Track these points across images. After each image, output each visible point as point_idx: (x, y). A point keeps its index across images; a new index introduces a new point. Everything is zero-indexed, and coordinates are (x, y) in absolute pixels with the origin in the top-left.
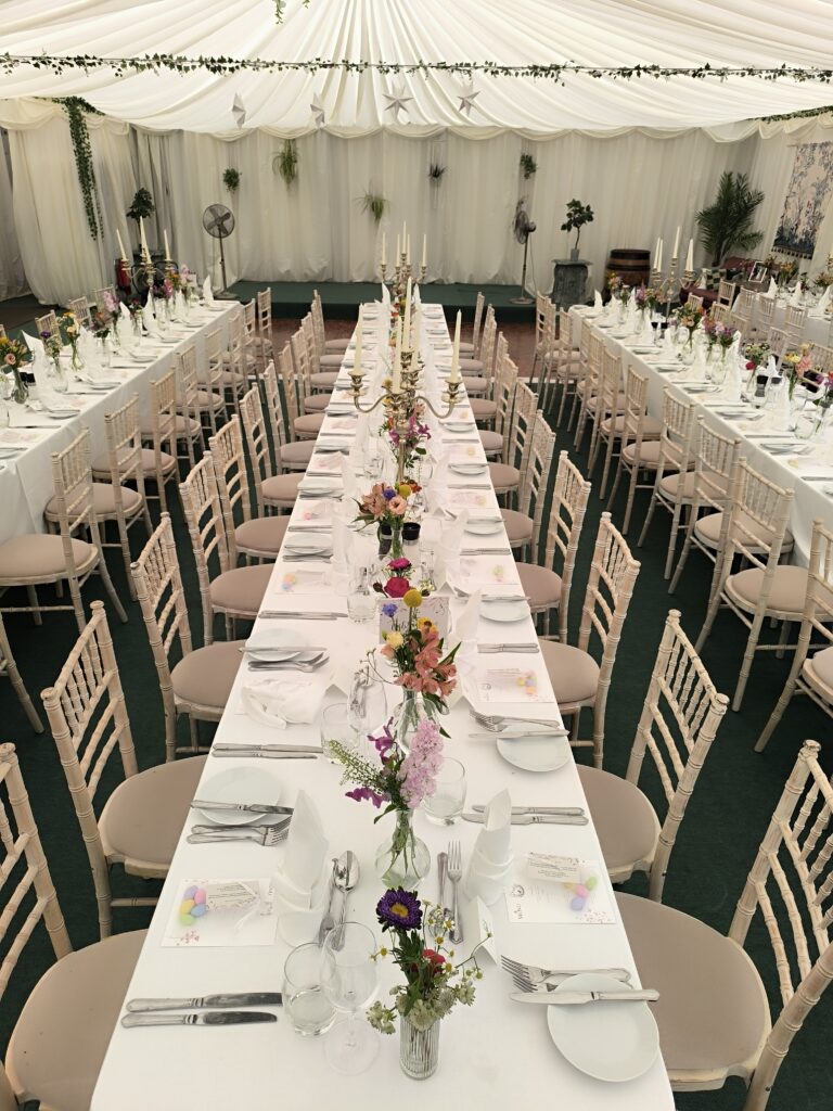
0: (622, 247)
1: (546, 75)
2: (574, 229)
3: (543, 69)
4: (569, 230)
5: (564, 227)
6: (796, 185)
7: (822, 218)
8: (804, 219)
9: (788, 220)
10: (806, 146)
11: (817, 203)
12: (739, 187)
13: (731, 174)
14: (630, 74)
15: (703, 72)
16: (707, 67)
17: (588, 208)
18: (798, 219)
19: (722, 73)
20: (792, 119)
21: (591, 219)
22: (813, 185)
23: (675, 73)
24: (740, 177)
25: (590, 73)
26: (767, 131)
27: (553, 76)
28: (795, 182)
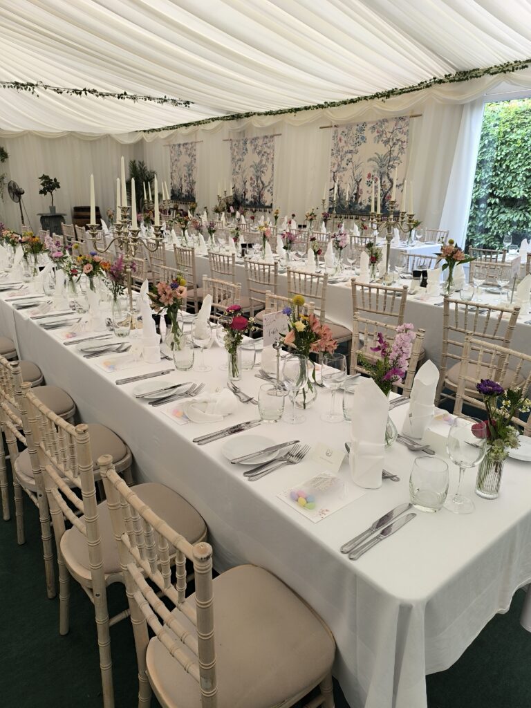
0: (79, 205)
1: (26, 89)
2: (48, 193)
3: (23, 85)
4: (45, 194)
5: (41, 192)
6: (174, 166)
7: (195, 183)
8: (184, 184)
9: (175, 186)
10: (174, 145)
11: (190, 175)
12: (141, 169)
13: (135, 161)
14: (80, 93)
15: (124, 96)
16: (125, 94)
17: (55, 180)
18: (181, 184)
19: (134, 98)
20: (162, 131)
21: (59, 187)
22: (184, 166)
23: (108, 95)
24: (140, 163)
25: (55, 90)
26: (149, 138)
27: (30, 90)
28: (173, 165)
